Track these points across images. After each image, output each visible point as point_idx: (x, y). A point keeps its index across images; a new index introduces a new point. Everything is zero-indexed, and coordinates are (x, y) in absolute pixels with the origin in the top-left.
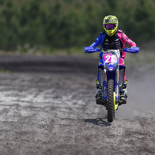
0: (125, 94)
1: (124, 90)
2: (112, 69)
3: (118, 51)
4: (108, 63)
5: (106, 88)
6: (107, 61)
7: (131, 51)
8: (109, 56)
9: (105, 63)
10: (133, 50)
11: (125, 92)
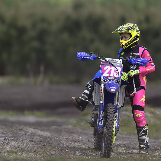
0: (145, 142)
1: (144, 137)
2: (114, 90)
3: (120, 62)
4: (107, 77)
5: (102, 113)
6: (105, 74)
7: (137, 63)
8: (109, 67)
9: (103, 77)
10: (139, 62)
11: (145, 140)
